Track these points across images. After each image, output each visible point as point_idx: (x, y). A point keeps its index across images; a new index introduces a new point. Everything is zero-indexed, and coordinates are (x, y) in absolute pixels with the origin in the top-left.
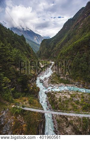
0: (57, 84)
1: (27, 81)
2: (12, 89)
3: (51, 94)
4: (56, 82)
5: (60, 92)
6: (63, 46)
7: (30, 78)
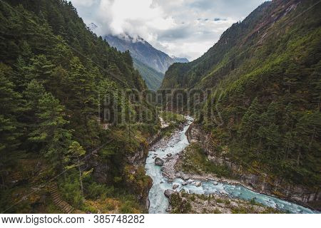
0: (199, 173)
1: (125, 159)
2: (85, 173)
3: (180, 199)
4: (195, 170)
5: (203, 197)
6: (219, 82)
7: (132, 150)
